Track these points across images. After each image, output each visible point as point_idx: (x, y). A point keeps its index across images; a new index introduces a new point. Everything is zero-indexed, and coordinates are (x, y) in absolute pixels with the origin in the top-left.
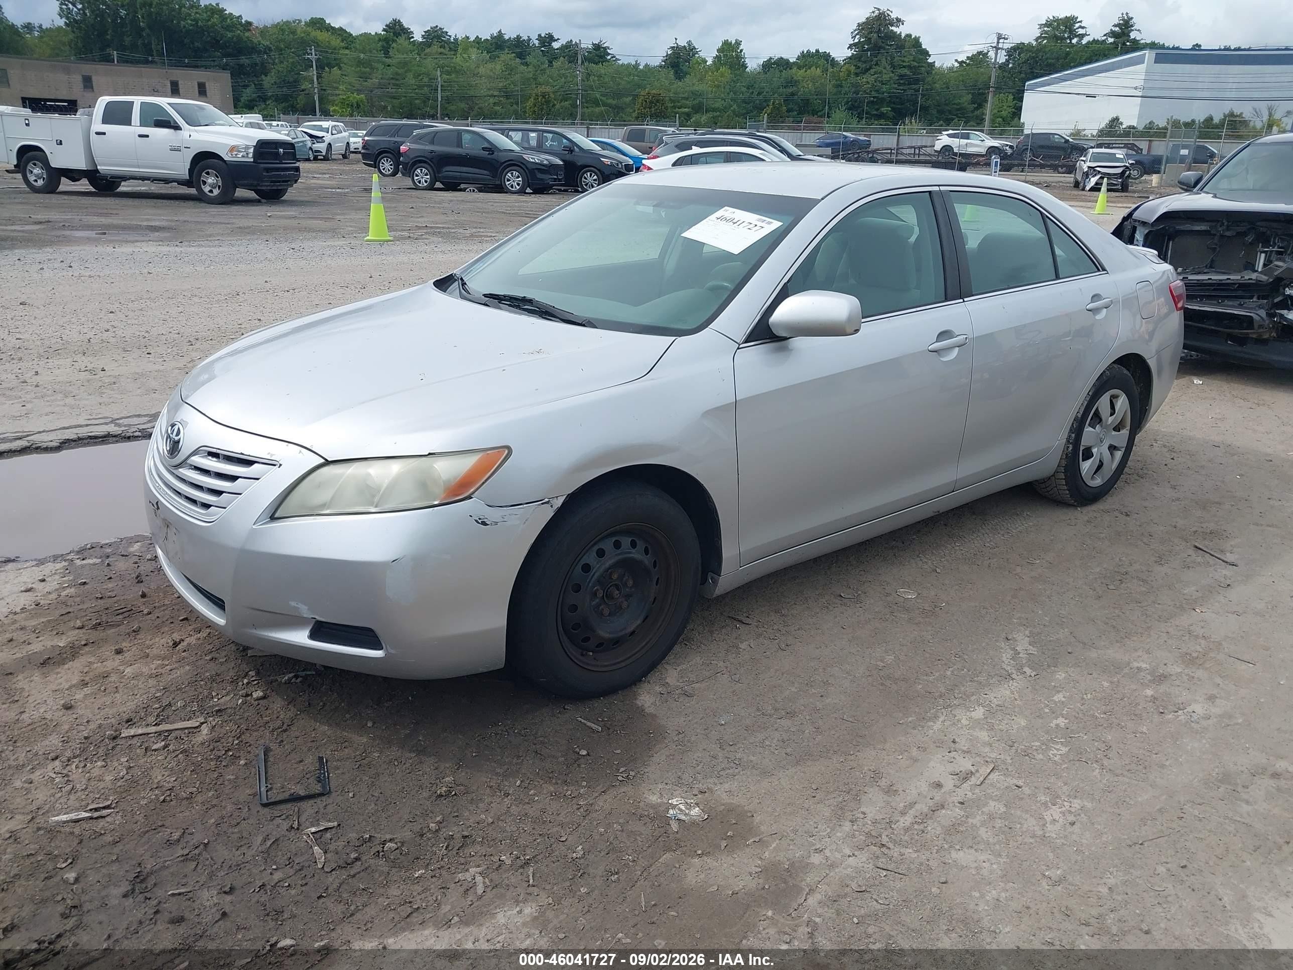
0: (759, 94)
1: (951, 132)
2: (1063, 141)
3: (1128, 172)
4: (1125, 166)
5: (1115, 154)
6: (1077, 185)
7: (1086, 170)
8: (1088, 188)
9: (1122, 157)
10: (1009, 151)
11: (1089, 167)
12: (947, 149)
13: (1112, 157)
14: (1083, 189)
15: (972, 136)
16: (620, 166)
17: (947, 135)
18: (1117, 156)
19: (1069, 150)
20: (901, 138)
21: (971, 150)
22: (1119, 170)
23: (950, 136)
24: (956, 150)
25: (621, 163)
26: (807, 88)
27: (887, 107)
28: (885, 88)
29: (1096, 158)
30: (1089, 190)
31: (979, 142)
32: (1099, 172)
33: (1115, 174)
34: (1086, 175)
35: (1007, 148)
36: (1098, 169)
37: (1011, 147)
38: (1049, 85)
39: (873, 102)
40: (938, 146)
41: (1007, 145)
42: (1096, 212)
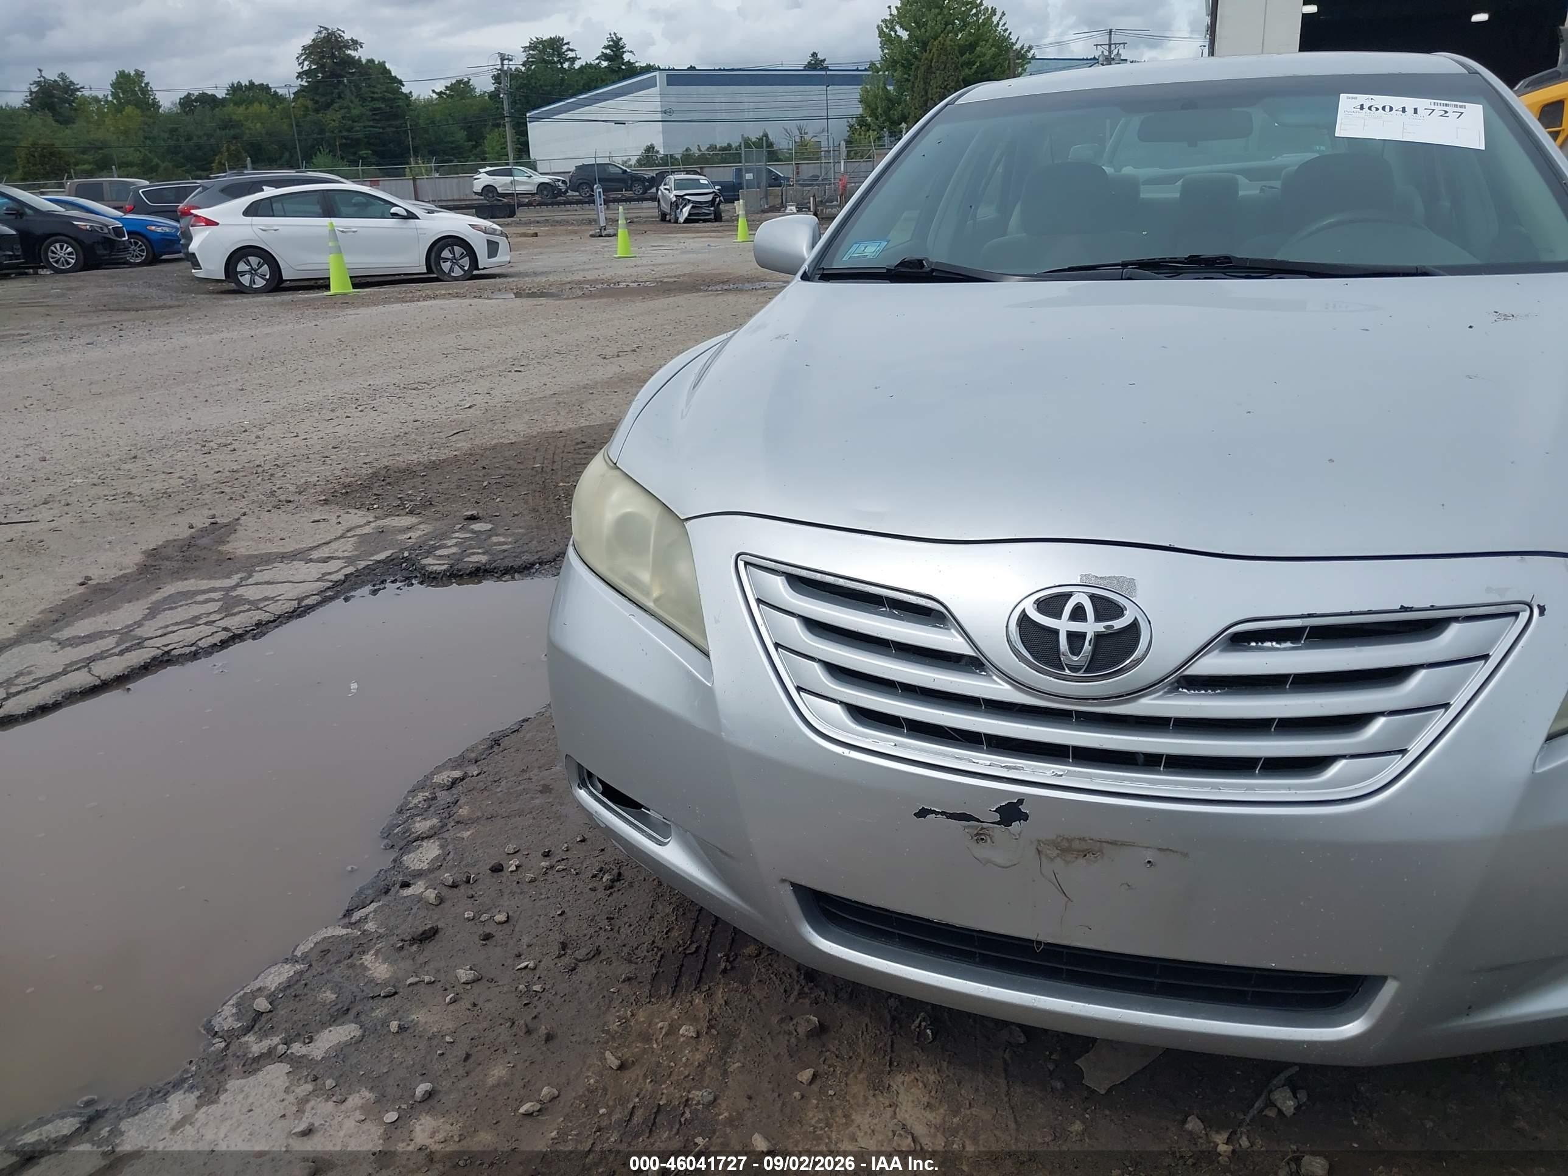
0: (189, 139)
1: (488, 169)
2: (621, 172)
3: (718, 199)
4: (714, 192)
5: (699, 180)
6: (663, 217)
7: (674, 199)
8: (681, 220)
9: (706, 182)
10: (563, 187)
11: (676, 196)
12: (489, 189)
13: (696, 184)
14: (676, 222)
15: (515, 172)
16: (106, 231)
17: (486, 172)
18: (702, 181)
19: (630, 182)
20: (418, 182)
21: (520, 188)
22: (709, 198)
23: (488, 173)
24: (500, 190)
25: (107, 226)
26: (255, 129)
27: (367, 149)
28: (358, 126)
29: (679, 185)
30: (684, 223)
31: (525, 179)
32: (689, 201)
33: (706, 202)
34: (676, 205)
35: (560, 183)
36: (687, 197)
37: (564, 182)
38: (565, 112)
39: (345, 144)
40: (478, 186)
41: (559, 180)
42: (738, 240)
